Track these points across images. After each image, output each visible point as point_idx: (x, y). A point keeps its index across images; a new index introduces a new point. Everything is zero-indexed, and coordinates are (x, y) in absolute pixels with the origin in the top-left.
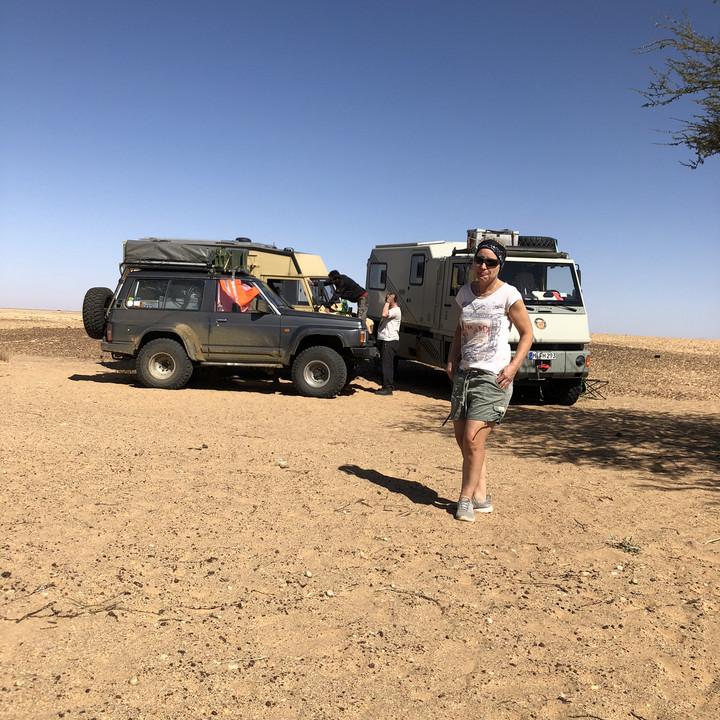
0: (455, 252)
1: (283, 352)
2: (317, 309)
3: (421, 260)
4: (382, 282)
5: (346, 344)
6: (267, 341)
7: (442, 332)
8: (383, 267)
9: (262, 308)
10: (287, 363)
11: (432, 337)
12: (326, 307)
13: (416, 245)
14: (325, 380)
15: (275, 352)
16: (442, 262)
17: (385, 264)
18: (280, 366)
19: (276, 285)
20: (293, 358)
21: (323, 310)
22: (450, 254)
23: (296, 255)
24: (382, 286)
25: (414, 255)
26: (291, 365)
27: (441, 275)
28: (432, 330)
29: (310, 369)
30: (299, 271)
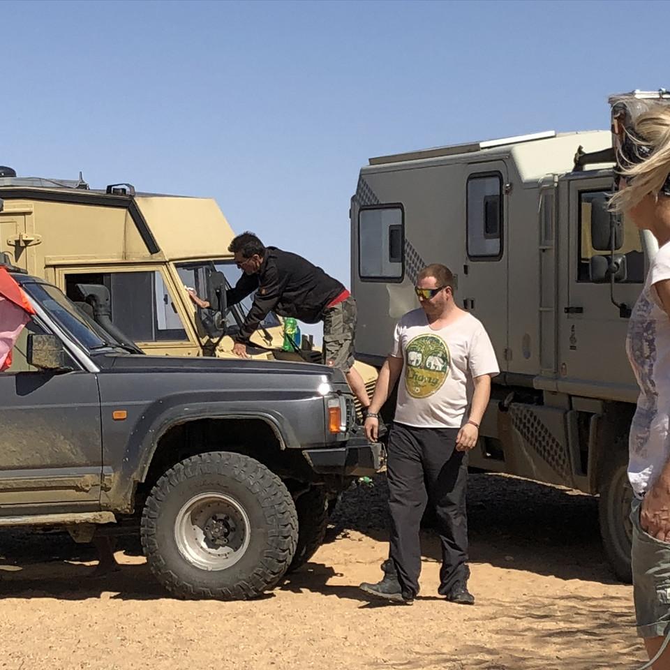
0: (582, 158)
1: (113, 477)
2: (210, 349)
3: (491, 187)
4: (393, 256)
5: (290, 439)
6: (66, 447)
7: (565, 387)
8: (393, 217)
9: (45, 357)
10: (126, 506)
11: (540, 402)
12: (237, 341)
13: (476, 147)
14: (236, 549)
15: (90, 478)
16: (549, 190)
17: (399, 206)
18: (108, 517)
19: (86, 289)
20: (142, 491)
21: (227, 348)
22: (569, 166)
23: (139, 202)
24: (394, 269)
25: (472, 177)
26: (139, 514)
27: (548, 225)
28: (537, 384)
29: (194, 521)
30: (152, 246)
